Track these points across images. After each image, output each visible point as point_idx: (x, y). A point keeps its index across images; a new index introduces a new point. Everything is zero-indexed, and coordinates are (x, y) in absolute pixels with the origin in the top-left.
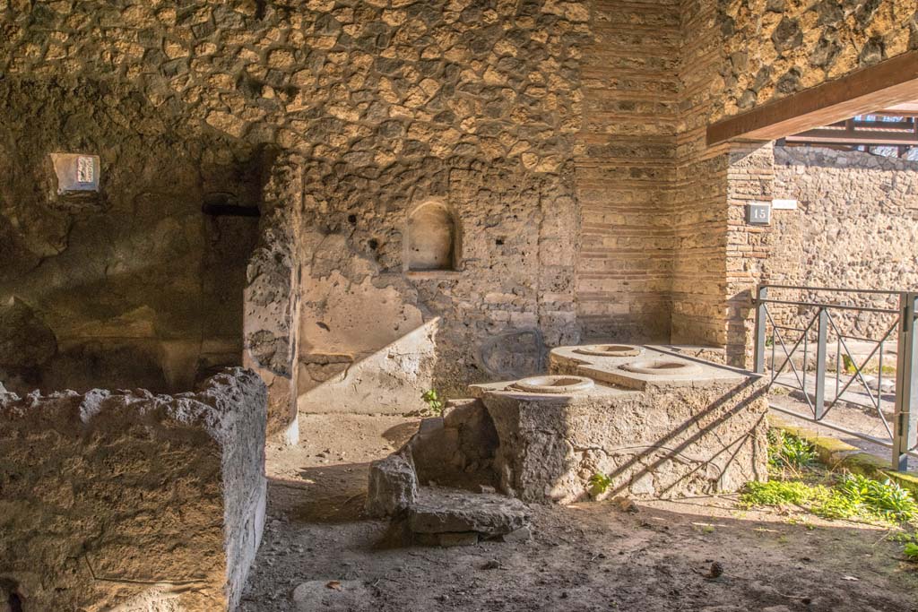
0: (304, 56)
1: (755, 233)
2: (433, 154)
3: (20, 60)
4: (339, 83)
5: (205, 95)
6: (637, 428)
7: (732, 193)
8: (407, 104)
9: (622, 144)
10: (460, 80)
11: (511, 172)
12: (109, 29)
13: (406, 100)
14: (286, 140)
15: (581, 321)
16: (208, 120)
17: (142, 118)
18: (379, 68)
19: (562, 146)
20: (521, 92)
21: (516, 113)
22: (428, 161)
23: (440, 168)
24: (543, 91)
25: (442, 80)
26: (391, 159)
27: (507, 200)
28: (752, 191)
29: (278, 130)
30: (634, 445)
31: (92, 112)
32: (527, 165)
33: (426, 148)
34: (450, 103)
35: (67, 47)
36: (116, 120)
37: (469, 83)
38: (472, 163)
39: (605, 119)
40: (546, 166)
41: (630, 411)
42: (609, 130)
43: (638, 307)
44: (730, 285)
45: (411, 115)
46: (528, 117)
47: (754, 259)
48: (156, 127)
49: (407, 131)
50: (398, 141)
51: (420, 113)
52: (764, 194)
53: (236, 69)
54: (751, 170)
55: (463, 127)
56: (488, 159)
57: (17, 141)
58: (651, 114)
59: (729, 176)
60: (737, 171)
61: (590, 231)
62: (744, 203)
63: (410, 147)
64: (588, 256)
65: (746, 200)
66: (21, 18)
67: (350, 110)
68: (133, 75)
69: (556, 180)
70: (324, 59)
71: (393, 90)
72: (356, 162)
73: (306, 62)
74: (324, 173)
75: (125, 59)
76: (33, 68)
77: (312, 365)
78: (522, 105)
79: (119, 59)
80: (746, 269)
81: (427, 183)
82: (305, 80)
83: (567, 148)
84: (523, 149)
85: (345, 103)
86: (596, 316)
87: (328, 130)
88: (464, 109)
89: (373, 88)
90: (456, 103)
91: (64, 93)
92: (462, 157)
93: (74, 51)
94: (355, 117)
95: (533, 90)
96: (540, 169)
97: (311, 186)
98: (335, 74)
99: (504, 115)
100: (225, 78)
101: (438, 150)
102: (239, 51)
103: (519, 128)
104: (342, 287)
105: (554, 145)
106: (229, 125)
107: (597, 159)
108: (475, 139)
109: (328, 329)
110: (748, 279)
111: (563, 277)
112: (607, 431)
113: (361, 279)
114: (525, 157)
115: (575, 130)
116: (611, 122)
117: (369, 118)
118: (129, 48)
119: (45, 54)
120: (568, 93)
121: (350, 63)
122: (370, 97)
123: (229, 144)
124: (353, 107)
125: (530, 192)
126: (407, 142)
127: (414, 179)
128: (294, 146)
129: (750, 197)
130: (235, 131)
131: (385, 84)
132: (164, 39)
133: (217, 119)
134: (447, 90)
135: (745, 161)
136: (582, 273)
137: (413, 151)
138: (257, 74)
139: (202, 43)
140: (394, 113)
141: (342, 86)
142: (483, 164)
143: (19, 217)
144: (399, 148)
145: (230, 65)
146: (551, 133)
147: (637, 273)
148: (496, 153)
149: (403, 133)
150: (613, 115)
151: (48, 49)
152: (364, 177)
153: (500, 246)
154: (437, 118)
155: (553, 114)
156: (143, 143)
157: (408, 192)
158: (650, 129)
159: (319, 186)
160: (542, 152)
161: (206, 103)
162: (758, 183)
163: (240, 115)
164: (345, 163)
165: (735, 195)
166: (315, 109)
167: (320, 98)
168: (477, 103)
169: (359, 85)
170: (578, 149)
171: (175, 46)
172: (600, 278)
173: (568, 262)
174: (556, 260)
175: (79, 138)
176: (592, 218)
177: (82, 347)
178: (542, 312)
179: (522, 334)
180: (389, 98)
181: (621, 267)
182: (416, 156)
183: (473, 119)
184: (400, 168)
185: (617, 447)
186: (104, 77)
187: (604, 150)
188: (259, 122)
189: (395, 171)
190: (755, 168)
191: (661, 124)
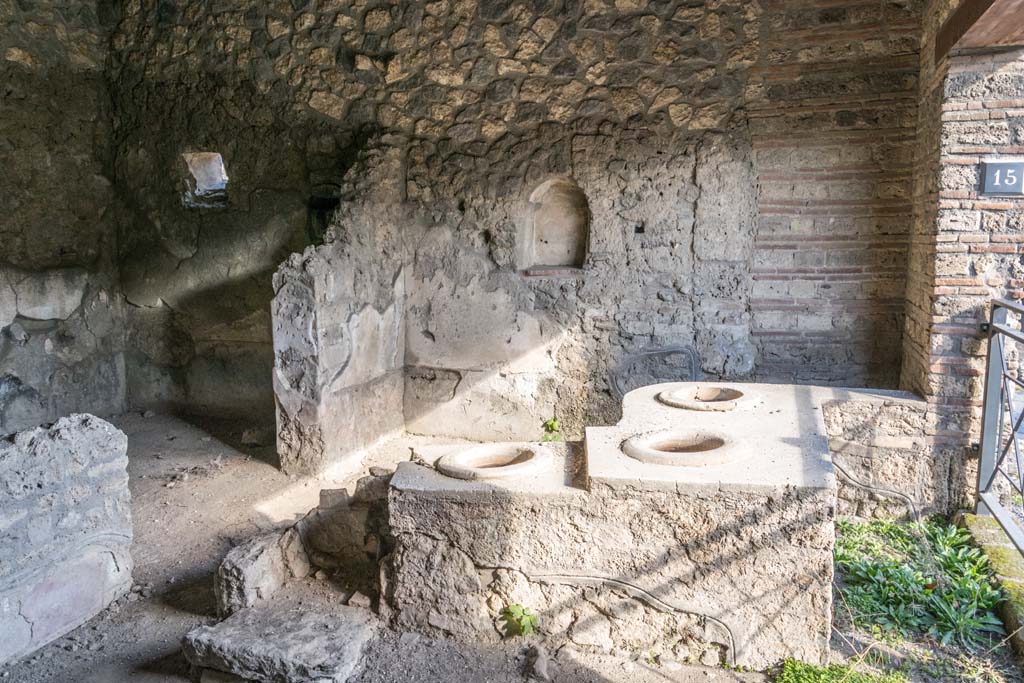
0: (401, 12)
1: (996, 211)
2: (551, 118)
3: (153, 61)
4: (440, 39)
5: (307, 75)
6: (577, 546)
7: (950, 143)
8: (519, 55)
9: (824, 77)
10: (584, 14)
11: (653, 133)
12: (219, 15)
13: (517, 51)
14: (387, 117)
15: (757, 339)
16: (311, 103)
17: (253, 109)
18: (484, 14)
19: (728, 90)
20: (667, 19)
21: (659, 49)
22: (544, 128)
23: (560, 136)
24: (699, 11)
25: (560, 18)
26: (501, 129)
27: (648, 173)
28: (992, 139)
29: (378, 106)
30: (572, 572)
31: (211, 107)
32: (677, 122)
33: (543, 110)
34: (572, 47)
35: (187, 41)
36: (231, 113)
37: (597, 16)
38: (600, 125)
39: (796, 41)
40: (704, 120)
41: (564, 520)
42: (803, 58)
43: (847, 320)
44: (942, 299)
45: (524, 70)
46: (678, 53)
47: (991, 256)
48: (265, 117)
49: (520, 91)
50: (509, 105)
51: (534, 66)
52: (1016, 141)
53: (334, 39)
54: (991, 101)
55: (589, 77)
56: (623, 117)
57: (156, 144)
58: (875, 24)
59: (946, 116)
60: (963, 105)
61: (772, 210)
62: (977, 160)
63: (525, 110)
64: (766, 247)
65: (981, 154)
66: (151, 17)
67: (453, 73)
68: (242, 64)
69: (718, 139)
70: (422, 12)
71: (501, 40)
72: (461, 137)
73: (404, 20)
74: (426, 153)
75: (236, 45)
76: (163, 67)
77: (419, 381)
78: (670, 37)
79: (230, 49)
80: (974, 272)
81: (544, 156)
82: (403, 42)
83: (737, 90)
84: (671, 99)
85: (447, 65)
86: (779, 334)
87: (431, 100)
88: (589, 53)
89: (479, 41)
90: (579, 46)
91: (188, 89)
92: (587, 119)
93: (193, 44)
94: (459, 80)
95: (686, 13)
96: (696, 125)
97: (414, 170)
98: (435, 30)
99: (644, 54)
100: (324, 52)
101: (558, 113)
102: (335, 20)
103: (665, 70)
104: (446, 290)
105: (716, 88)
106: (330, 106)
107: (782, 103)
108: (604, 92)
109: (434, 340)
110: (978, 290)
111: (730, 275)
112: (526, 547)
113: (468, 279)
114: (672, 111)
115: (748, 62)
116: (804, 45)
117: (474, 80)
118: (237, 33)
119: (171, 53)
120: (738, 9)
121: (451, 13)
122: (475, 53)
123: (330, 128)
124: (456, 68)
125: (680, 159)
126: (522, 105)
127: (528, 152)
128: (395, 123)
129: (987, 148)
130: (336, 112)
131: (492, 34)
132: (267, 18)
133: (318, 101)
134: (568, 30)
135: (980, 87)
136: (757, 271)
137: (526, 117)
138: (354, 43)
139: (299, 16)
140: (504, 70)
141: (443, 43)
142: (615, 124)
143: (161, 220)
144: (510, 113)
145: (327, 35)
146: (711, 72)
147: (847, 271)
148: (633, 109)
149: (515, 94)
150: (810, 33)
151: (173, 46)
152: (469, 155)
153: (639, 235)
154: (556, 70)
155: (714, 44)
156: (255, 137)
157: (522, 169)
158: (874, 47)
159: (423, 170)
160: (699, 101)
161: (308, 84)
162: (1004, 124)
163: (340, 94)
164: (449, 139)
165: (957, 148)
166: (415, 77)
167: (420, 62)
168: (607, 43)
169: (462, 39)
170: (753, 91)
171: (276, 23)
172: (786, 278)
173: (736, 254)
174: (719, 253)
175: (203, 136)
176: (774, 192)
177: (213, 349)
178: (699, 325)
179: (669, 354)
180: (496, 51)
181: (819, 262)
182: (531, 122)
183: (602, 65)
184: (513, 140)
185: (544, 572)
186: (219, 68)
187: (794, 89)
188: (359, 99)
189: (505, 144)
190: (1000, 97)
191: (892, 37)
